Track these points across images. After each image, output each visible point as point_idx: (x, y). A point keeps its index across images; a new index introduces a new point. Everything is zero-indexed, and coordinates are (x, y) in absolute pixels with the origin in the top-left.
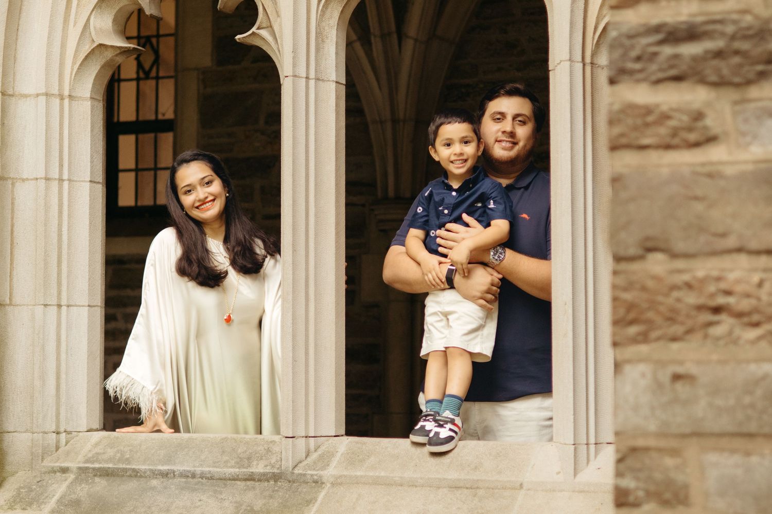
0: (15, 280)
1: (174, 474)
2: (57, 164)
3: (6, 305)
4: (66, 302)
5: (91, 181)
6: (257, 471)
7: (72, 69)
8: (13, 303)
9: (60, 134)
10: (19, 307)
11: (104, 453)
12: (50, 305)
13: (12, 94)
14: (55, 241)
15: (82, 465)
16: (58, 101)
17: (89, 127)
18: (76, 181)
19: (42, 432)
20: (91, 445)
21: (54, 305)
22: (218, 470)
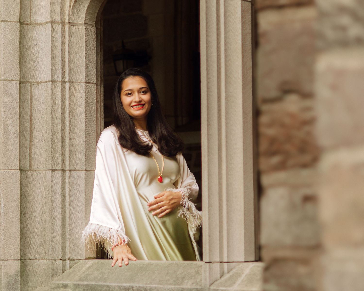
0: (33, 153)
1: (133, 289)
2: (61, 71)
3: (28, 170)
4: (68, 168)
5: (86, 82)
6: (186, 287)
7: (70, 4)
8: (32, 169)
9: (62, 49)
10: (36, 172)
11: (92, 274)
12: (56, 170)
13: (30, 23)
14: (60, 125)
15: (76, 283)
16: (60, 26)
17: (84, 44)
18: (75, 82)
19: (52, 259)
20: (86, 269)
21: (59, 170)
22: (161, 286)
